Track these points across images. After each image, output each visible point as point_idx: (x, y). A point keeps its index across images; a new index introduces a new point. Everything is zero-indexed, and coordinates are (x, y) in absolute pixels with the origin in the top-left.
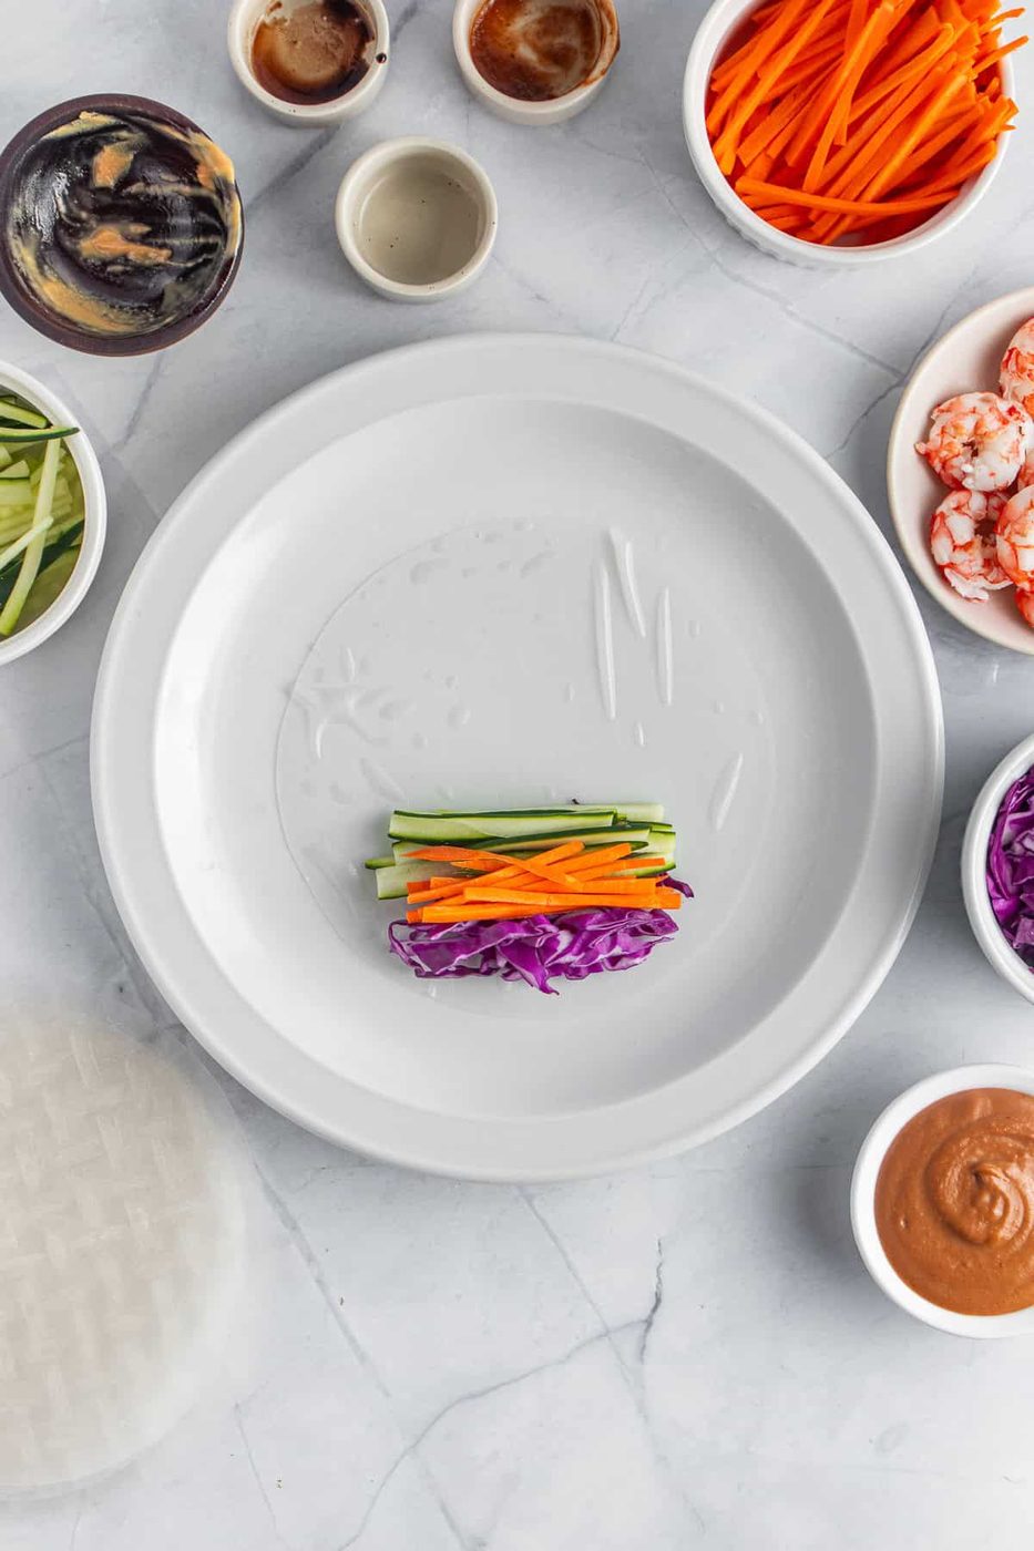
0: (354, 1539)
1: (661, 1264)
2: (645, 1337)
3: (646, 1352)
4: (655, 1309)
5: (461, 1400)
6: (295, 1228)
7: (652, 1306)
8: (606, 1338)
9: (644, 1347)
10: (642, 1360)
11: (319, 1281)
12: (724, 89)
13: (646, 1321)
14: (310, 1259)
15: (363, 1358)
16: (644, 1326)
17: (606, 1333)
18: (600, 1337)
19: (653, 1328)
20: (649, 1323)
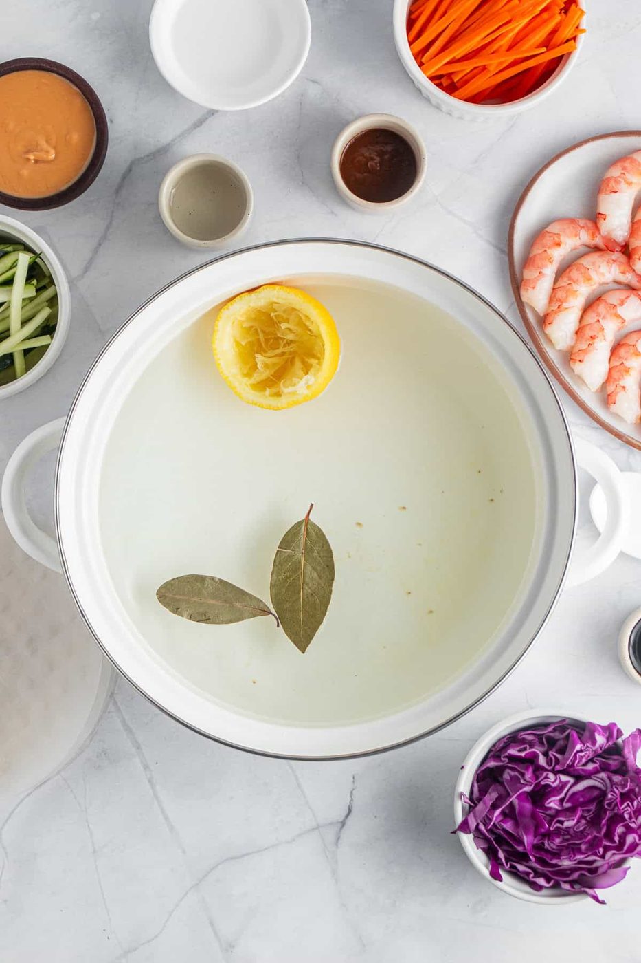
0: (156, 936)
1: (353, 789)
2: (340, 831)
3: (340, 841)
4: (347, 816)
5: (227, 859)
6: (139, 748)
7: (345, 814)
8: (317, 831)
9: (339, 838)
10: (337, 846)
11: (150, 781)
12: (418, 17)
13: (342, 822)
14: (146, 767)
15: (172, 828)
16: (340, 825)
17: (318, 827)
18: (313, 829)
19: (344, 828)
20: (343, 824)
